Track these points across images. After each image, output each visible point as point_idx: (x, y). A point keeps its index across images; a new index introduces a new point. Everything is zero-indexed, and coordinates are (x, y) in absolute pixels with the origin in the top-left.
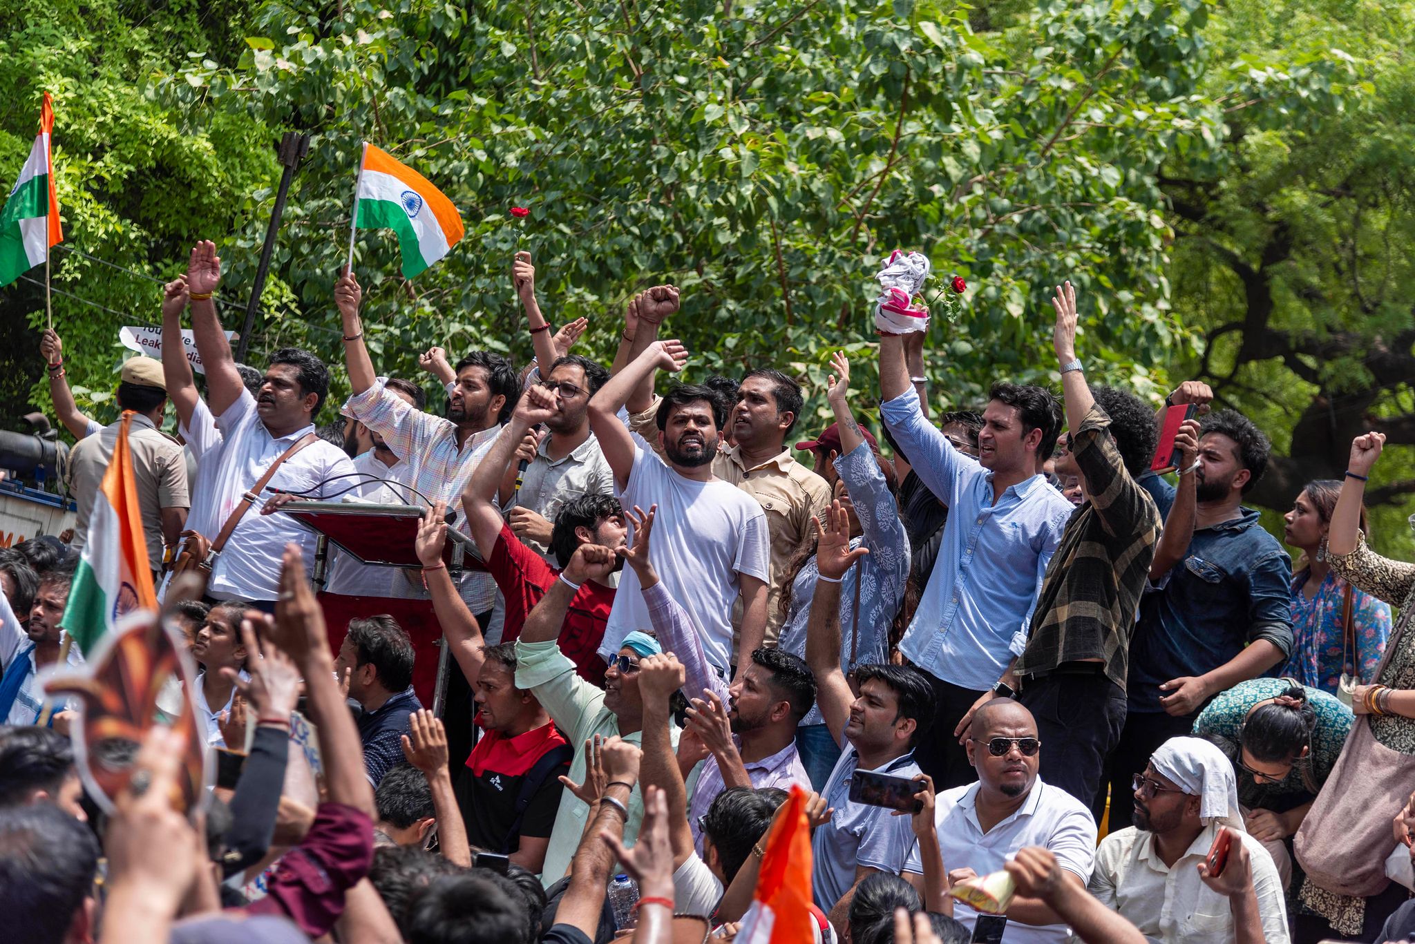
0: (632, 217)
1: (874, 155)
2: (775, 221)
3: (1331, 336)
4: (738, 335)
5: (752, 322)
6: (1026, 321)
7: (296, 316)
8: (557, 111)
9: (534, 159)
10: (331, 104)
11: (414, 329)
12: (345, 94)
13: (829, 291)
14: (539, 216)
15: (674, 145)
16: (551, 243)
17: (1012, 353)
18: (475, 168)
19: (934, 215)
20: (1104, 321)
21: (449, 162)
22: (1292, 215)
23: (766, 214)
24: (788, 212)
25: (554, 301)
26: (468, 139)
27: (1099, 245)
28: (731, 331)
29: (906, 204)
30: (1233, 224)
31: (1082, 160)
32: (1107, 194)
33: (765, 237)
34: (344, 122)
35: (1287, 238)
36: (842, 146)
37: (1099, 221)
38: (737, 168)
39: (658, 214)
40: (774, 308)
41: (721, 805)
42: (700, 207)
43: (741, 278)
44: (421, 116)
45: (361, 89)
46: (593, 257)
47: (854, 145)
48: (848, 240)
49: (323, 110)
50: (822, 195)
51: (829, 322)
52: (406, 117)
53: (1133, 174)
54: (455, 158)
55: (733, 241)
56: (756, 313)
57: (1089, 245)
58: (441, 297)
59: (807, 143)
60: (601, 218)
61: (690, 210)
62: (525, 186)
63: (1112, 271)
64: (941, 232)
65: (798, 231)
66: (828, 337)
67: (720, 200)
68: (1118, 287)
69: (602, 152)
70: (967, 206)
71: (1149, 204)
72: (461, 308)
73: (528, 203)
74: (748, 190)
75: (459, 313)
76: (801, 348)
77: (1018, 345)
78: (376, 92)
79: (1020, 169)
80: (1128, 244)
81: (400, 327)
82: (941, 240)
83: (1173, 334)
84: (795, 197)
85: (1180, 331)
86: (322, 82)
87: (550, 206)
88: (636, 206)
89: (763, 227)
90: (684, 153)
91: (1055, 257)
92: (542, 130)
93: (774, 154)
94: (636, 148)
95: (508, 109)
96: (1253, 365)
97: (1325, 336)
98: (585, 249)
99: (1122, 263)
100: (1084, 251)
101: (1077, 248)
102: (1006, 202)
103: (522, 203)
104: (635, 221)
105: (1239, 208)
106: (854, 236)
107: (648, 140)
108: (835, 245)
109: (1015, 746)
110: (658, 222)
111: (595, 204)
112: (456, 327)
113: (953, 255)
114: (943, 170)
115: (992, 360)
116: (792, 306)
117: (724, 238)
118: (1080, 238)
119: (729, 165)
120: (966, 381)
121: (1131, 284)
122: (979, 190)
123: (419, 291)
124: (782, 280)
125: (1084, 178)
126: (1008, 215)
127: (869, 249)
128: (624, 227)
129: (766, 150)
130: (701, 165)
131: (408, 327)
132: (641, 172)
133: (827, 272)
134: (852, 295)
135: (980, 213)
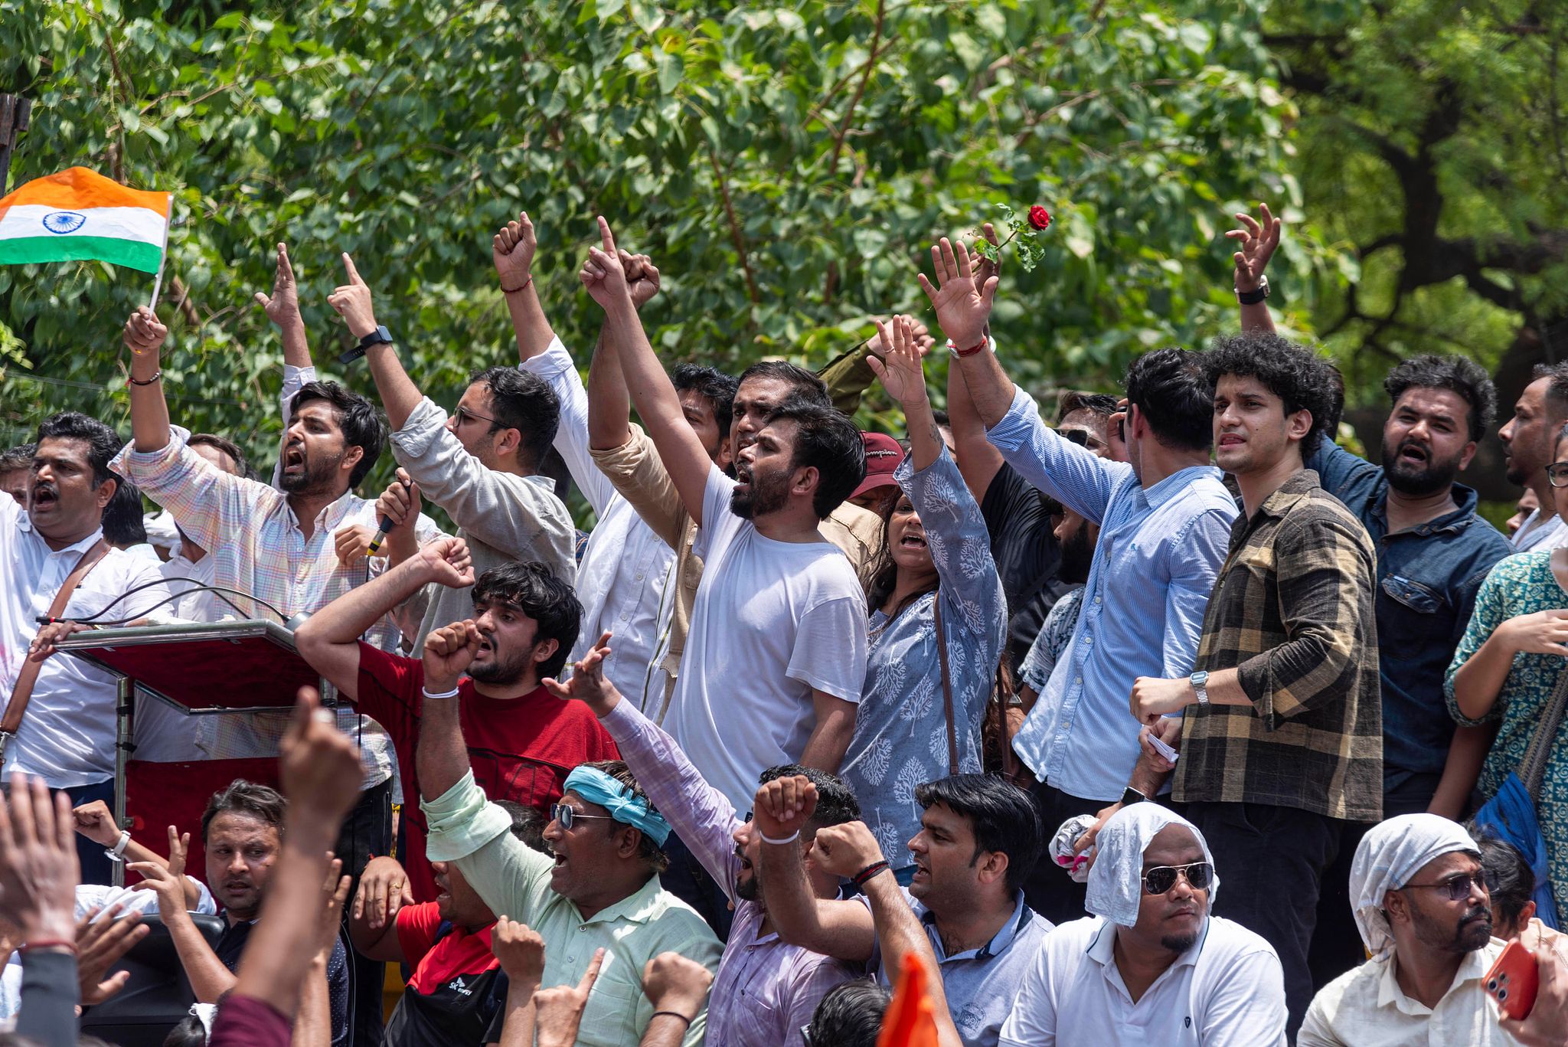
0: (505, 171)
1: (851, 40)
2: (717, 153)
3: (1535, 240)
4: (680, 327)
5: (700, 304)
6: (1098, 260)
7: (23, 371)
8: (378, 29)
9: (349, 102)
10: (44, 54)
11: (203, 370)
12: (65, 37)
13: (807, 248)
14: (369, 183)
15: (556, 59)
16: (392, 222)
17: (1081, 311)
18: (266, 124)
19: (947, 120)
20: (1210, 247)
21: (227, 119)
22: (1459, 67)
23: (701, 145)
24: (734, 139)
25: (401, 308)
26: (251, 84)
27: (1189, 140)
28: (667, 322)
29: (905, 109)
30: (1376, 89)
31: (1151, 18)
32: (1193, 65)
33: (704, 180)
34: (67, 78)
35: (1456, 102)
36: (802, 34)
37: (1186, 105)
38: (653, 81)
39: (544, 163)
40: (727, 282)
41: (828, 1009)
42: (604, 148)
43: (676, 242)
44: (179, 57)
45: (87, 28)
46: (455, 236)
47: (819, 31)
48: (823, 172)
49: (36, 64)
50: (781, 109)
51: (811, 294)
52: (157, 62)
53: (1228, 30)
54: (236, 113)
55: (658, 190)
56: (702, 292)
57: (1174, 141)
58: (238, 318)
59: (749, 39)
60: (460, 178)
61: (588, 152)
62: (342, 143)
63: (1212, 176)
64: (959, 146)
65: (748, 166)
66: (812, 316)
67: (632, 131)
68: (1226, 197)
69: (451, 81)
70: (992, 103)
71: (1256, 72)
72: (270, 331)
73: (351, 166)
74: (671, 112)
75: (267, 340)
76: (775, 335)
77: (1089, 298)
78: (109, 29)
79: (1063, 41)
80: (1233, 134)
81: (182, 369)
82: (959, 157)
83: (1310, 257)
84: (741, 115)
85: (1320, 251)
86: (29, 22)
87: (384, 168)
88: (510, 155)
89: (700, 165)
90: (571, 70)
91: (1127, 163)
92: (358, 59)
93: (705, 56)
94: (499, 71)
95: (303, 34)
96: (1421, 295)
97: (1526, 239)
98: (441, 225)
99: (1226, 163)
100: (1168, 151)
101: (1158, 147)
102: (1048, 92)
103: (339, 170)
104: (511, 176)
105: (1382, 66)
106: (832, 165)
107: (516, 57)
108: (806, 180)
109: (1181, 878)
110: (544, 175)
111: (448, 158)
112: (264, 361)
113: (980, 176)
114: (953, 53)
115: (1051, 324)
116: (755, 277)
117: (645, 185)
118: (1161, 133)
119: (641, 79)
120: (1017, 358)
121: (1243, 191)
122: (1006, 79)
123: (203, 315)
124: (737, 240)
125: (1158, 44)
126: (1052, 110)
127: (857, 180)
128: (497, 188)
129: (691, 52)
130: (599, 85)
131: (194, 368)
132: (510, 106)
133: (801, 220)
134: (840, 250)
135: (1012, 113)
